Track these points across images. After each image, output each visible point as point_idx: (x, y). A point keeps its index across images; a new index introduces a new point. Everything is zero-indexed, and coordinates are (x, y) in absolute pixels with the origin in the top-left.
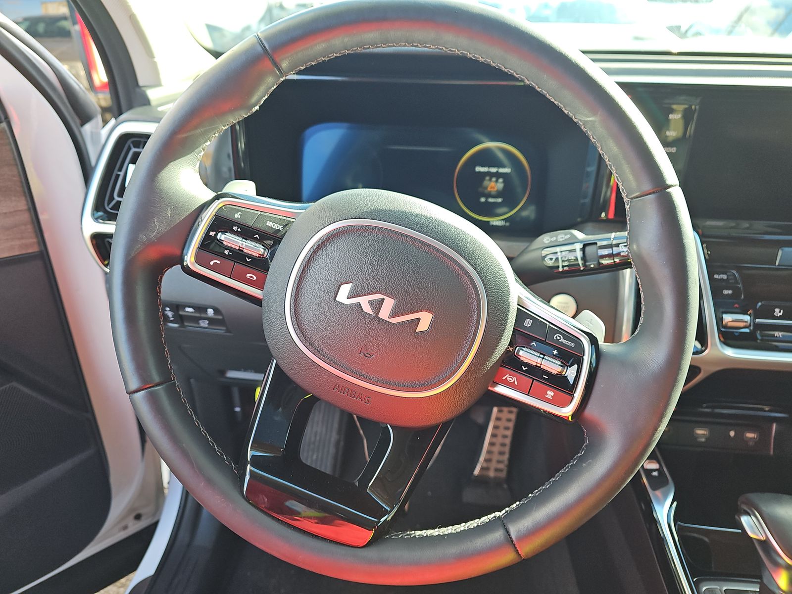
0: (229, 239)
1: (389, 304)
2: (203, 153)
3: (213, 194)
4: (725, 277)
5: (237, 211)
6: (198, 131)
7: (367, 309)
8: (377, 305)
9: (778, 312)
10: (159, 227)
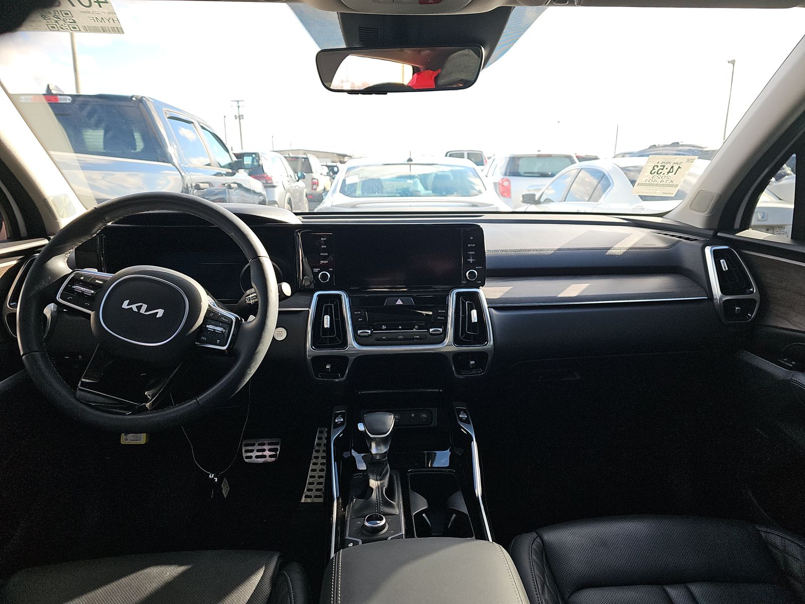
0: (78, 288)
1: (145, 306)
2: (69, 255)
3: (71, 271)
4: (359, 313)
5: (82, 276)
6: (68, 244)
7: (135, 309)
8: (139, 308)
9: (384, 327)
10: (44, 284)
